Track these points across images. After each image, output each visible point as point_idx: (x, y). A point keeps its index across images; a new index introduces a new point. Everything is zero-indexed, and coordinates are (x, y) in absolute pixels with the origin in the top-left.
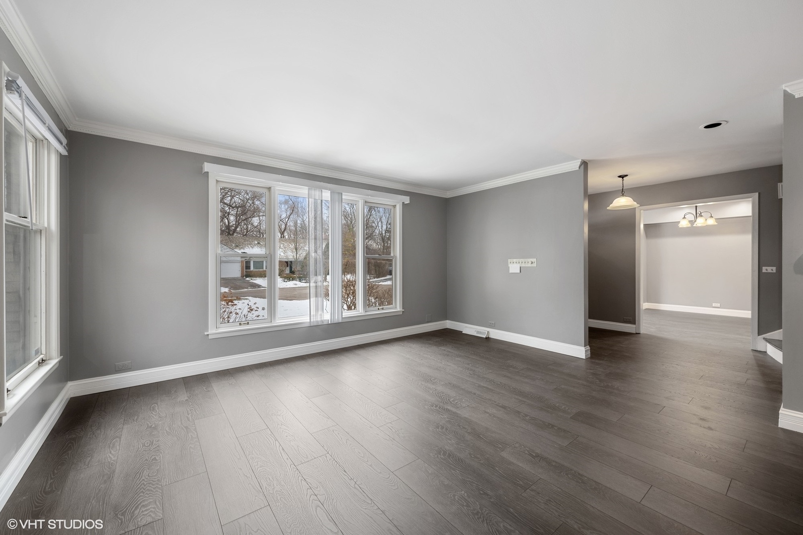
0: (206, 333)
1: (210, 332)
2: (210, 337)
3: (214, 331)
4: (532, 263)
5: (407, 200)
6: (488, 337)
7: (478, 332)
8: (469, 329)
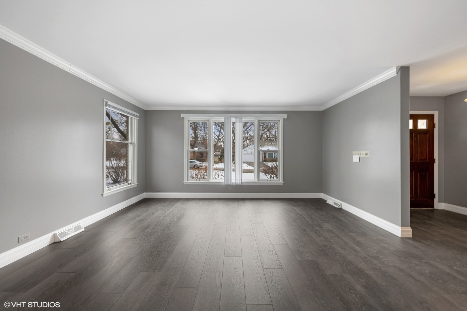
0: (183, 182)
1: (184, 182)
2: (185, 184)
3: (186, 181)
4: (366, 154)
5: (285, 116)
6: (341, 208)
7: (335, 204)
8: (331, 201)
